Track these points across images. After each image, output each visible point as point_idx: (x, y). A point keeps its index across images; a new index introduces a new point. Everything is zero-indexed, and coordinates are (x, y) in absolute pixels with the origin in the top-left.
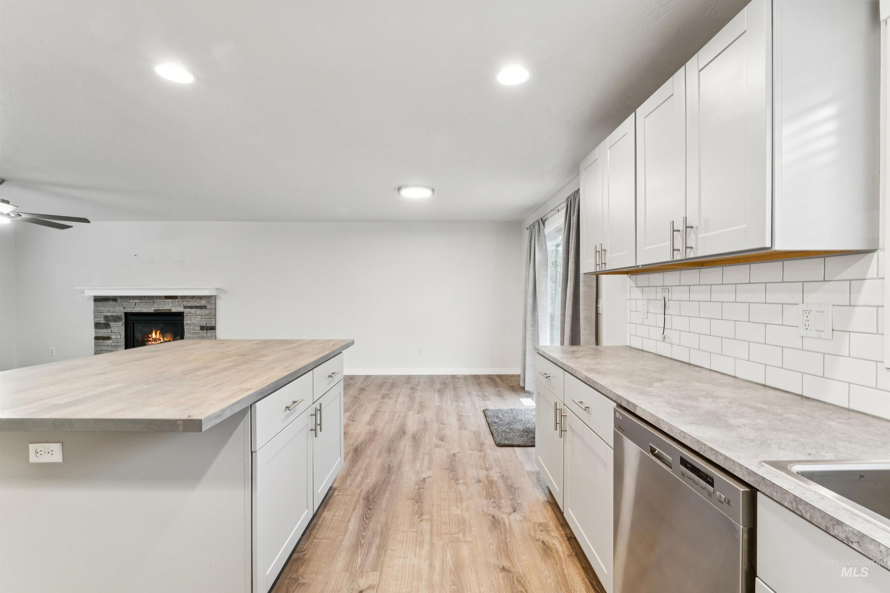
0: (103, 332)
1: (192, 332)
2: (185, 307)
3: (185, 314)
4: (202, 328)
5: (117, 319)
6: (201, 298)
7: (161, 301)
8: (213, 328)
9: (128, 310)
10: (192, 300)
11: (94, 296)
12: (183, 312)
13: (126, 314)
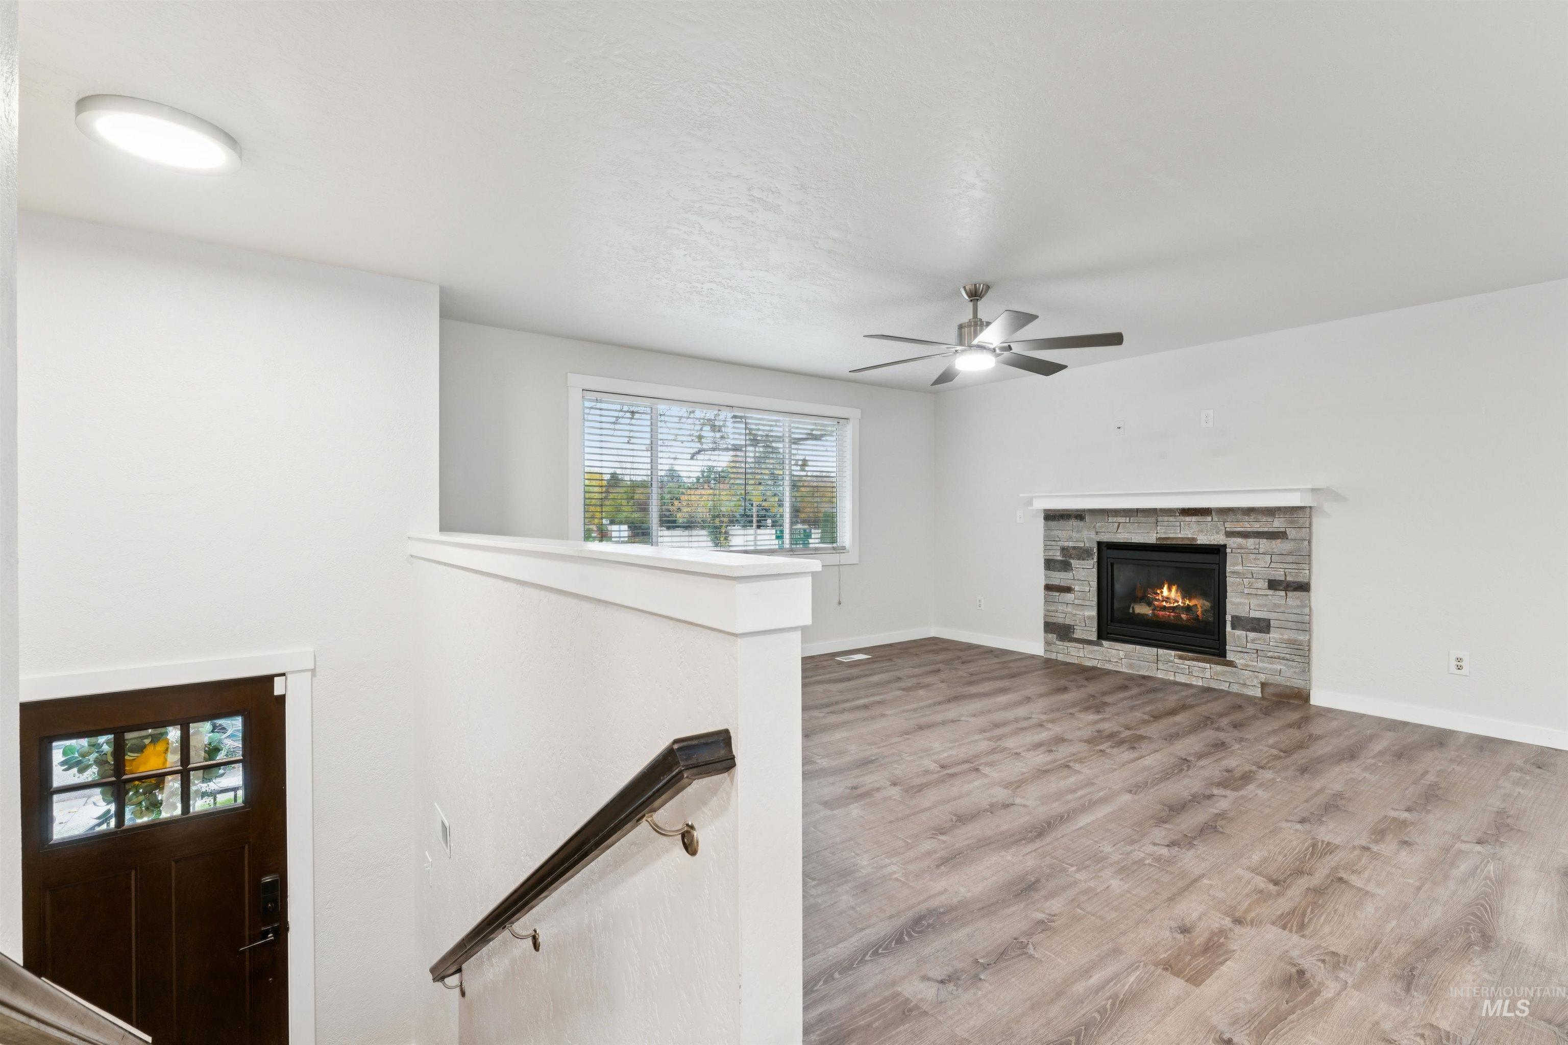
0: (1059, 578)
1: (1246, 591)
2: (1229, 534)
3: (1228, 550)
4: (1273, 585)
5: (1083, 554)
6: (1271, 512)
7: (1171, 519)
8: (1304, 587)
9: (1106, 538)
10: (1246, 518)
11: (1045, 511)
12: (1225, 546)
13: (1100, 544)
